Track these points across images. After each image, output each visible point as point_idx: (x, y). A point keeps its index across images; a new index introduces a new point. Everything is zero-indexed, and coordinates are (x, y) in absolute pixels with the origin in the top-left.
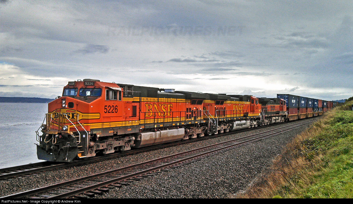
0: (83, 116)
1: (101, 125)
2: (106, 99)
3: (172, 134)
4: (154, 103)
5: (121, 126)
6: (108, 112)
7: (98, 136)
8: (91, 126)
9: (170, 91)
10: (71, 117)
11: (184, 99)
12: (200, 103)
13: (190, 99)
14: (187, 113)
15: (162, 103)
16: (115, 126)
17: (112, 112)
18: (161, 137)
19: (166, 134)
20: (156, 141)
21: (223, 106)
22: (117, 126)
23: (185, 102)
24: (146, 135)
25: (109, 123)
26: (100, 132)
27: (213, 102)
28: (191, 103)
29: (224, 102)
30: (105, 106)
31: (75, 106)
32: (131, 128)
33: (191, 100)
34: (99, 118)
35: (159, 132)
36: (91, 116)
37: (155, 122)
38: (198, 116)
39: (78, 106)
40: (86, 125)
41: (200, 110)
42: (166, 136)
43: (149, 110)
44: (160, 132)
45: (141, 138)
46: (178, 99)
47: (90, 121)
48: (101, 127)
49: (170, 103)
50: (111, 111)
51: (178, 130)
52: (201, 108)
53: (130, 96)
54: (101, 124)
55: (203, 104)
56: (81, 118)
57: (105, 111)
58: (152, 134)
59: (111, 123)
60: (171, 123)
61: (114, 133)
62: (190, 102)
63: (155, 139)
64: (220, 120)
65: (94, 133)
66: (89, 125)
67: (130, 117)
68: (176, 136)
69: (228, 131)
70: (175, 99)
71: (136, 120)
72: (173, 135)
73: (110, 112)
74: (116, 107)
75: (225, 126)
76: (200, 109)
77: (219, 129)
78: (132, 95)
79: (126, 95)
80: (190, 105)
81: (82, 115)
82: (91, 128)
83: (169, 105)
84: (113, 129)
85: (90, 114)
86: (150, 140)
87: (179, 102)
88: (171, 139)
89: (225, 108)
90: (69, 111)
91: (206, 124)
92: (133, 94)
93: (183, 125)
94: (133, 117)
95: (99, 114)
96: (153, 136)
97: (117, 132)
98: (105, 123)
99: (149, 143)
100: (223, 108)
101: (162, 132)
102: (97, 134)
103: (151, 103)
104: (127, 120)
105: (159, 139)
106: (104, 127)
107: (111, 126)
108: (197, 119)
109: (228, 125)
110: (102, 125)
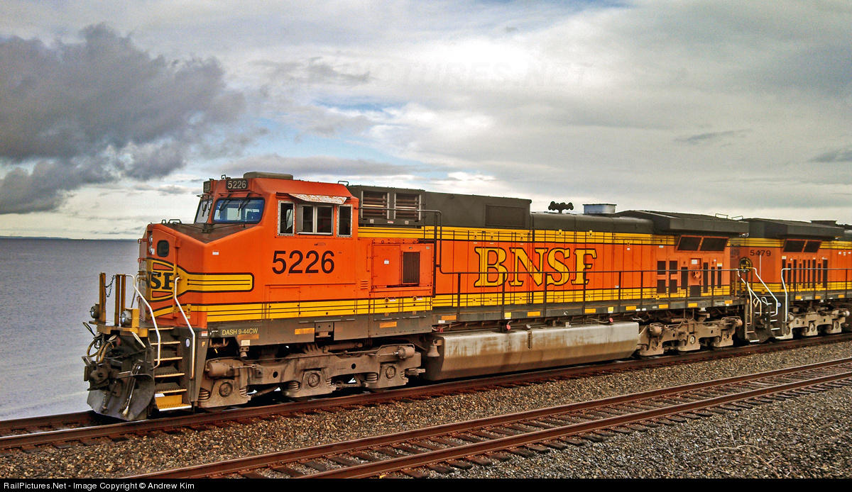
0: (190, 282)
1: (260, 311)
2: (279, 231)
3: (582, 338)
4: (514, 245)
5: (351, 312)
6: (291, 271)
7: (245, 343)
8: (208, 314)
9: (598, 210)
10: (163, 284)
11: (649, 236)
12: (718, 246)
13: (674, 235)
14: (662, 277)
15: (552, 246)
16: (323, 314)
17: (308, 271)
18: (534, 348)
19: (557, 339)
20: (513, 361)
21: (819, 257)
22: (331, 313)
23: (650, 243)
24: (464, 340)
25: (295, 305)
26: (256, 331)
27: (777, 244)
28: (675, 245)
29: (819, 244)
30: (277, 252)
31: (172, 250)
32: (394, 320)
33: (677, 237)
34: (249, 287)
35: (526, 333)
36: (210, 283)
37: (506, 303)
38: (710, 283)
39: (180, 250)
40: (194, 308)
41: (720, 268)
42: (553, 345)
43: (490, 266)
44: (530, 335)
45: (441, 349)
46: (618, 235)
47: (206, 298)
48: (259, 317)
49: (586, 246)
50: (302, 266)
51: (612, 329)
52: (721, 261)
53: (407, 222)
54: (259, 306)
55: (728, 250)
56: (184, 288)
57: (274, 269)
58: (495, 338)
59: (302, 305)
60: (580, 307)
61: (317, 334)
62: (673, 243)
63: (508, 355)
64: (799, 298)
65: (226, 333)
66: (204, 308)
67: (388, 287)
68: (602, 346)
69: (837, 330)
70: (610, 234)
71: (418, 297)
72: (586, 341)
73: (301, 272)
74: (328, 256)
75: (827, 317)
76: (720, 265)
77: (799, 325)
78: (417, 221)
79: (390, 220)
80: (675, 252)
81: (188, 280)
82: (210, 319)
83: (580, 254)
84: (311, 321)
85: (206, 277)
86: (485, 356)
87: (624, 244)
88: (580, 355)
89: (825, 262)
90: (160, 267)
91: (738, 311)
92: (422, 217)
93: (634, 314)
94: (407, 286)
95: (250, 277)
96: (495, 345)
97: (332, 333)
98: (273, 306)
99: (477, 365)
100: (818, 262)
101: (536, 335)
102: (238, 338)
103: (501, 245)
104: (377, 295)
105: (522, 354)
106: (272, 316)
107: (303, 315)
108: (704, 294)
109: (836, 312)
110: (265, 311)
